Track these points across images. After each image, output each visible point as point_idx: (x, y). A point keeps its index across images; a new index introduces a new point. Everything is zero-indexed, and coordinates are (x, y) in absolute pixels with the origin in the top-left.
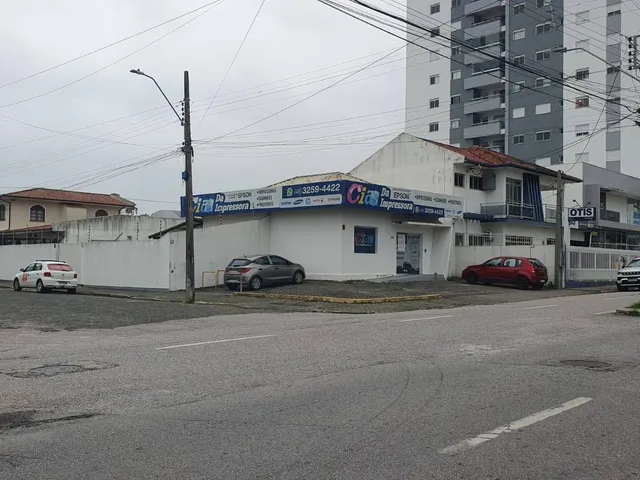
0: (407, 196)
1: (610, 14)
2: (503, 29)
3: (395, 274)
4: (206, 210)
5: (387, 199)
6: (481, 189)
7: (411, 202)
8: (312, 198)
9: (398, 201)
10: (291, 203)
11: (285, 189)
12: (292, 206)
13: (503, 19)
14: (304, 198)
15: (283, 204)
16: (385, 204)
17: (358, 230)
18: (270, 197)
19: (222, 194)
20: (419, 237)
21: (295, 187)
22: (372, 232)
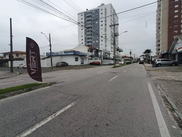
1: (105, 29)
3: (81, 64)
6: (91, 52)
7: (83, 54)
11: (64, 52)
13: (92, 28)
14: (68, 53)
15: (64, 54)
16: (79, 54)
17: (76, 58)
18: (62, 53)
20: (84, 59)
22: (77, 58)
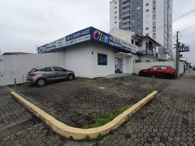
0: (119, 42)
1: (153, 15)
2: (130, 20)
3: (114, 73)
4: (44, 51)
5: (112, 41)
6: (138, 45)
7: (121, 44)
8: (77, 39)
9: (116, 43)
10: (69, 43)
11: (67, 37)
12: (70, 44)
13: (130, 18)
14: (74, 40)
15: (66, 44)
16: (111, 43)
18: (62, 42)
19: (48, 44)
21: (70, 36)
